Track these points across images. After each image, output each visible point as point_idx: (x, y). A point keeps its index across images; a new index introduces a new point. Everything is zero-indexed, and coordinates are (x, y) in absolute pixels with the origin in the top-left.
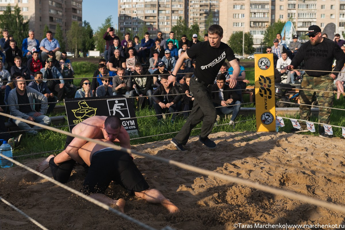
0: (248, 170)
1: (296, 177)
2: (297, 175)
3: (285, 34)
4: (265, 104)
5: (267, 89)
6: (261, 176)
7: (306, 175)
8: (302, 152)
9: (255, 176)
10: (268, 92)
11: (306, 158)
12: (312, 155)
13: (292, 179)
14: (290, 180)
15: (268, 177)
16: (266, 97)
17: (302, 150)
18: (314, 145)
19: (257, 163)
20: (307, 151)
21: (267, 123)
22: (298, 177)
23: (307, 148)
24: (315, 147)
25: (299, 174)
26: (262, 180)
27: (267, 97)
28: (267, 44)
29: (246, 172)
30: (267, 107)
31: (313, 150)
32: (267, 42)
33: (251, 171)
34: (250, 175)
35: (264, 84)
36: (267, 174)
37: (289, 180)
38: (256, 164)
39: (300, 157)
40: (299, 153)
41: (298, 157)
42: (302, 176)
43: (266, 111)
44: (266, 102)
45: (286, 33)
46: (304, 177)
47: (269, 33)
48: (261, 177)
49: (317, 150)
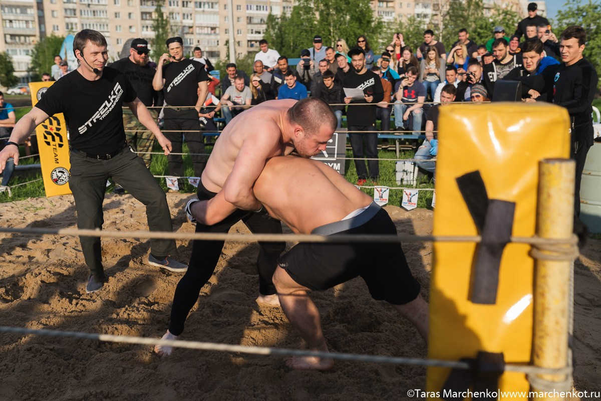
0: (45, 250)
1: (116, 248)
2: (116, 245)
3: (66, 54)
4: (55, 156)
5: (55, 133)
6: (65, 254)
7: (128, 243)
8: (117, 216)
9: (57, 256)
10: (57, 138)
11: (124, 223)
12: (132, 217)
13: (110, 252)
14: (108, 253)
15: (76, 254)
16: (55, 145)
17: (117, 213)
18: (132, 204)
19: (56, 238)
20: (123, 213)
21: (61, 183)
22: (117, 247)
23: (123, 210)
24: (133, 207)
25: (118, 243)
26: (69, 260)
27: (57, 145)
28: (37, 69)
29: (42, 253)
30: (58, 159)
31: (131, 211)
32: (36, 68)
33: (49, 251)
34: (48, 257)
35: (49, 126)
36: (73, 251)
37: (105, 253)
38: (55, 240)
39: (115, 222)
40: (113, 217)
41: (113, 222)
42: (123, 245)
43: (58, 165)
44: (56, 153)
45: (68, 53)
46: (125, 245)
47: (40, 54)
48: (66, 256)
49: (137, 210)
